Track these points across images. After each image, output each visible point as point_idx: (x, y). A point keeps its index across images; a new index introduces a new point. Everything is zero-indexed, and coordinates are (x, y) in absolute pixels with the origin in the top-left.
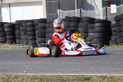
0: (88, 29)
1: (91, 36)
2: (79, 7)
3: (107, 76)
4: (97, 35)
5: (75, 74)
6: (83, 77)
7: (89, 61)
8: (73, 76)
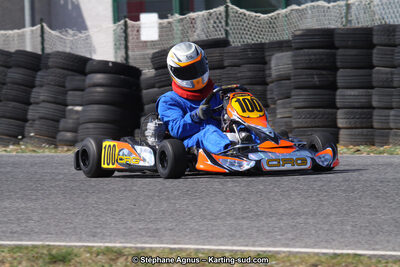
0: (65, 93)
1: (76, 116)
2: (37, 18)
3: (125, 248)
5: (21, 240)
6: (45, 252)
7: (68, 196)
8: (14, 249)
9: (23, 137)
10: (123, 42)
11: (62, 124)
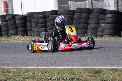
0: (99, 21)
1: (102, 28)
3: (118, 68)
4: (108, 26)
5: (86, 67)
6: (93, 70)
7: (100, 53)
8: (84, 69)
9: (87, 34)
10: (117, 4)
11: (99, 30)
